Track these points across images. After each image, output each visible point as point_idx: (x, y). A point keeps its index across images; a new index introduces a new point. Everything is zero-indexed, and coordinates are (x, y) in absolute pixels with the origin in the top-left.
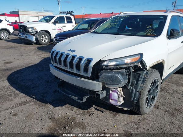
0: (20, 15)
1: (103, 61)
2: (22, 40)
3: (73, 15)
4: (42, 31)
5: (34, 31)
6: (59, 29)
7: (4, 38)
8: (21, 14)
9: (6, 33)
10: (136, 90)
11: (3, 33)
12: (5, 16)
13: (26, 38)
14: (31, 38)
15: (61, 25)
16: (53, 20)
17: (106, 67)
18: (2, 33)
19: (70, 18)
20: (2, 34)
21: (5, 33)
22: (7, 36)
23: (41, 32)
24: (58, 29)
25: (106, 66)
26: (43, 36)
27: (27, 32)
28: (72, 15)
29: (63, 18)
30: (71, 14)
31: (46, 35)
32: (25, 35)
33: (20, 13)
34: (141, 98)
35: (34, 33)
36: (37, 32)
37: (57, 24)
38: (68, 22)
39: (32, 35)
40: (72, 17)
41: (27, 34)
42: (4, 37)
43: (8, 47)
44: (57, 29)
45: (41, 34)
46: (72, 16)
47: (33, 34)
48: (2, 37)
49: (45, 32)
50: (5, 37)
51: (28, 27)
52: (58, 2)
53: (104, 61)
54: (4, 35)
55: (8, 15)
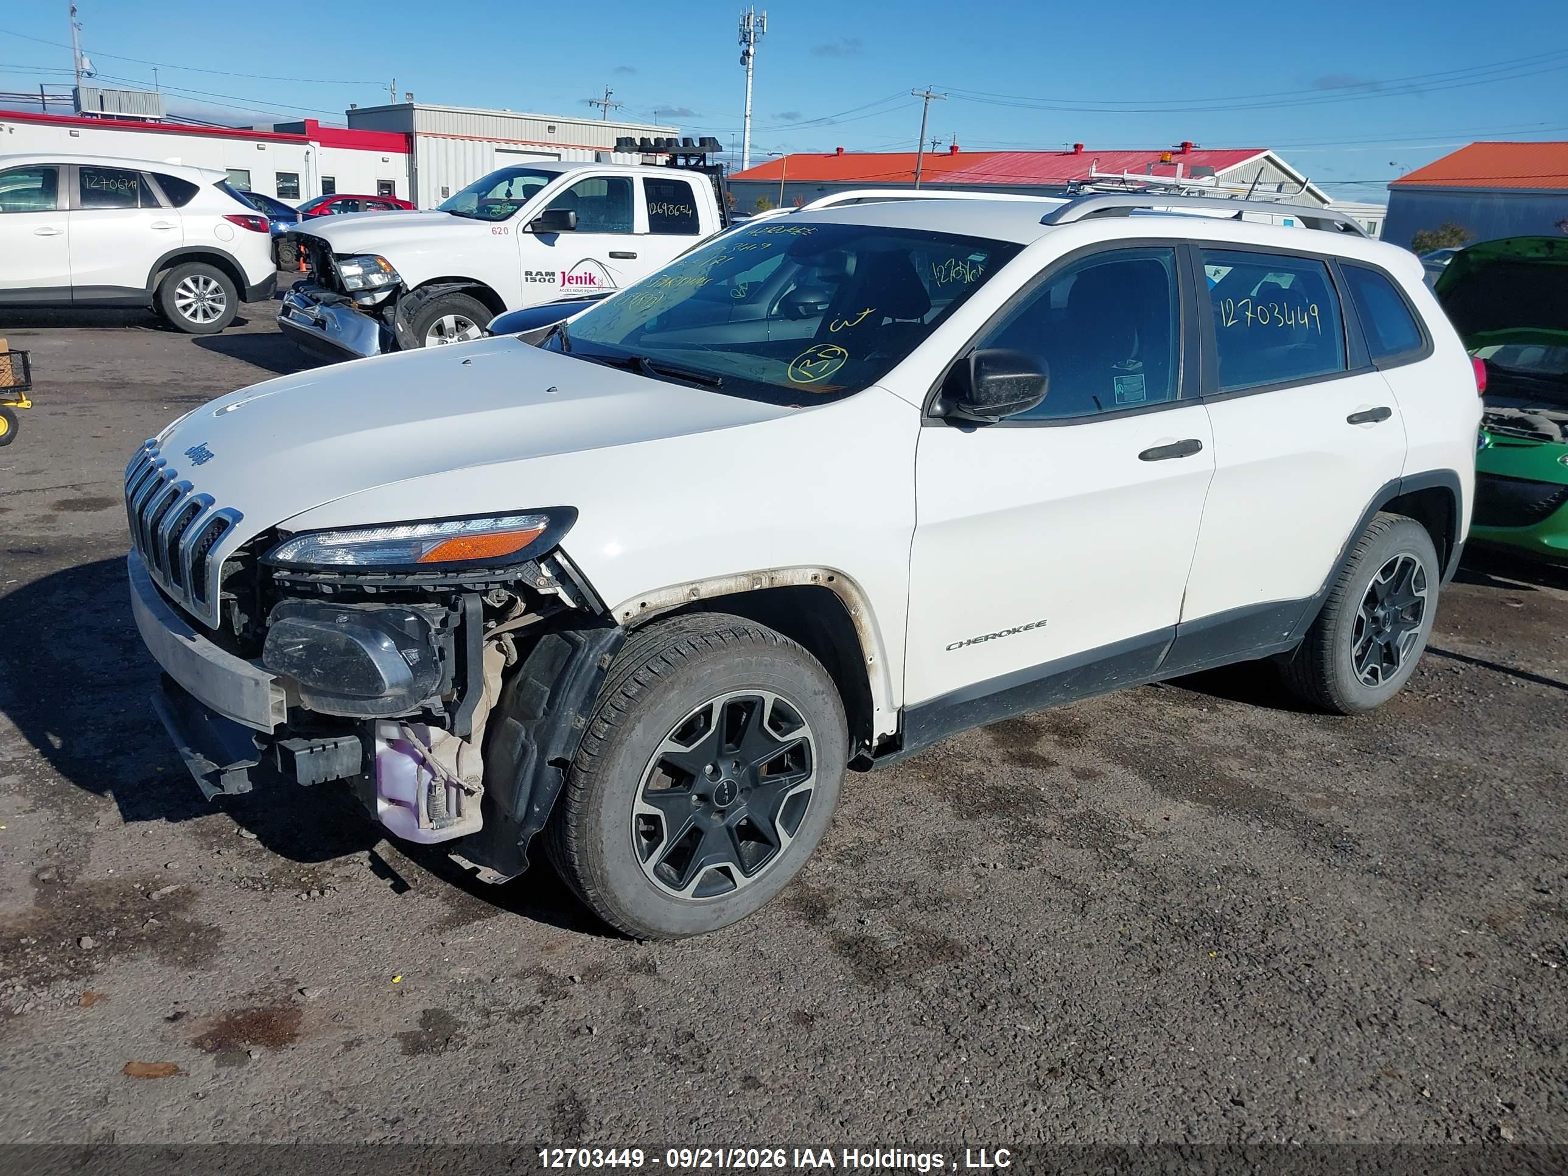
0: (420, 142)
1: (288, 533)
2: (302, 348)
3: (713, 171)
4: (442, 287)
5: (377, 280)
6: (579, 272)
7: (200, 320)
8: (426, 135)
9: (214, 284)
10: (543, 751)
11: (196, 282)
12: (305, 141)
13: (316, 331)
14: (352, 334)
15: (599, 244)
16: (535, 207)
17: (297, 577)
18: (188, 281)
19: (683, 193)
20: (185, 287)
21: (207, 283)
22: (222, 307)
23: (432, 289)
24: (567, 279)
25: (295, 568)
26: (449, 321)
27: (333, 290)
28: (706, 170)
29: (620, 187)
30: (703, 158)
31: (473, 315)
32: (316, 310)
33: (421, 122)
34: (575, 808)
35: (381, 297)
36: (397, 290)
37: (565, 239)
38: (659, 225)
39: (363, 307)
40: (702, 187)
41: (326, 304)
42: (194, 315)
43: (182, 392)
44: (559, 278)
45: (430, 310)
46: (704, 178)
47: (367, 301)
48: (185, 308)
49: (464, 291)
50: (206, 315)
51: (339, 246)
52: (745, 40)
53: (290, 536)
54: (200, 298)
55: (332, 138)
